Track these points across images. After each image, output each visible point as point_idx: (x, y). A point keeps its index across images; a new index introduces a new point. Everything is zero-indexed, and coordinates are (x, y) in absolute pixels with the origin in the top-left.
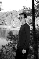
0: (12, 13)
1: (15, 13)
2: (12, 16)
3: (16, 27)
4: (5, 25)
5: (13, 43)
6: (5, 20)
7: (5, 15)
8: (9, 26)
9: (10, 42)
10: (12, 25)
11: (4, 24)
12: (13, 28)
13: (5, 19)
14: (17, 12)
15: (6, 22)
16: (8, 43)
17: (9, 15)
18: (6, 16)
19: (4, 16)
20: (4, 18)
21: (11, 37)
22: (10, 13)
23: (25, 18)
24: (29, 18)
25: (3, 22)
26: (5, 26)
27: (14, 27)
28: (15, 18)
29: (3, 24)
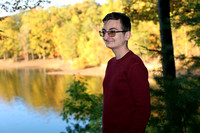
0: (80, 13)
1: (94, 11)
2: (82, 22)
3: (99, 65)
4: (55, 57)
5: (88, 127)
6: (55, 40)
7: (54, 19)
8: (70, 61)
9: (75, 122)
10: (81, 58)
11: (51, 56)
12: (86, 67)
13: (53, 34)
14: (99, 5)
15: (59, 46)
16: (68, 129)
17: (69, 20)
18: (60, 24)
19: (49, 24)
20: (49, 30)
21: (77, 104)
22: (74, 11)
23: (124, 32)
24: (146, 28)
25: (48, 46)
26: (53, 60)
27: (91, 64)
28: (91, 30)
29: (48, 55)
